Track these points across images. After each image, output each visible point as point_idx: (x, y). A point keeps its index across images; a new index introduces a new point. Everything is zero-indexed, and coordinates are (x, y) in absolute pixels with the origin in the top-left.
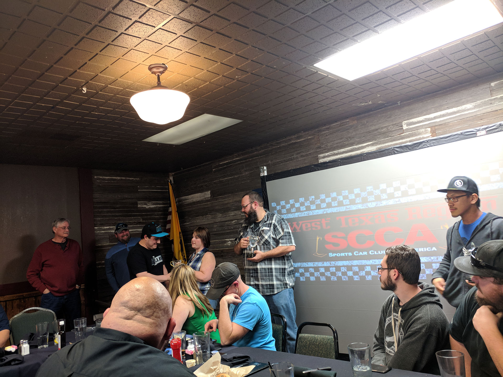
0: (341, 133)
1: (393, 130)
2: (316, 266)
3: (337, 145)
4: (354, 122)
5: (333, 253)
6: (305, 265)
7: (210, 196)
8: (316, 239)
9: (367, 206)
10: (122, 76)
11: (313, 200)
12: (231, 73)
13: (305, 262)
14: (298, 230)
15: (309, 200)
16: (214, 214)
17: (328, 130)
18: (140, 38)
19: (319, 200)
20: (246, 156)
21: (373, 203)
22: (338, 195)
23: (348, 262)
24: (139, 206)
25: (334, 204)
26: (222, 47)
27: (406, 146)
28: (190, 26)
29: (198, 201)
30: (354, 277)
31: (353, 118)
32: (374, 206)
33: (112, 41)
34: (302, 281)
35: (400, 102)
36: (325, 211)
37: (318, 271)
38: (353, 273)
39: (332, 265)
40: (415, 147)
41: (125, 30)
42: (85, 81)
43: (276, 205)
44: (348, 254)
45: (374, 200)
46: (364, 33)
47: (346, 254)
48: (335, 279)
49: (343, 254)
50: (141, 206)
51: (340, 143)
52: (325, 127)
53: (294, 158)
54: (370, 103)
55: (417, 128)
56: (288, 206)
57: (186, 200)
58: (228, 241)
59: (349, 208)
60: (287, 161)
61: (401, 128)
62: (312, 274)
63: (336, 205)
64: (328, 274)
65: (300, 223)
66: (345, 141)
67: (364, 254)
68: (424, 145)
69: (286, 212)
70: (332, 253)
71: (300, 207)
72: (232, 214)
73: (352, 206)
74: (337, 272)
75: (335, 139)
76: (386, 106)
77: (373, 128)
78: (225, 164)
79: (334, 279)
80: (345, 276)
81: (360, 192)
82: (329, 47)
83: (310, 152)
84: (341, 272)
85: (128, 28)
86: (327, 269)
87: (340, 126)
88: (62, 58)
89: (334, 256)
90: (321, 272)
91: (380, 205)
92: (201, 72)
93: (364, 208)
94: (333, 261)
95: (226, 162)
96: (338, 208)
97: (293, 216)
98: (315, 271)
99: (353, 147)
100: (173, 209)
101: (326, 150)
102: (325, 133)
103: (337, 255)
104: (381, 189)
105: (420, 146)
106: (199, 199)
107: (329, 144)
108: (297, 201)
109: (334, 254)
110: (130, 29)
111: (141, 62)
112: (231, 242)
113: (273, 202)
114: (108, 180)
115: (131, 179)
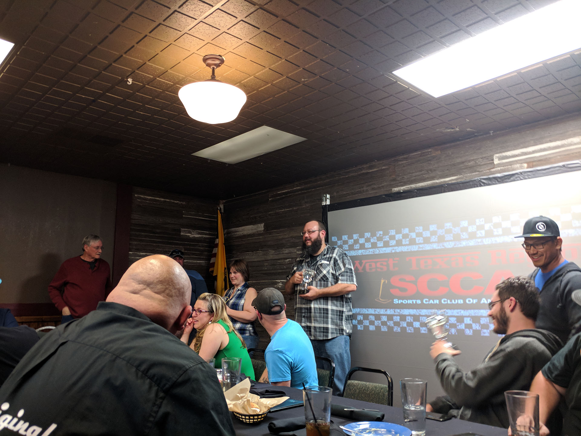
0: (421, 164)
1: (482, 164)
2: (377, 313)
3: (414, 178)
4: (437, 153)
5: (399, 299)
6: (365, 311)
7: (263, 229)
8: (381, 282)
9: (444, 246)
10: (173, 67)
11: (381, 236)
12: (296, 73)
13: (365, 308)
14: (361, 271)
15: (376, 236)
16: (266, 250)
17: (406, 161)
18: (196, 19)
19: (387, 236)
20: (309, 185)
21: (450, 243)
22: (410, 231)
23: (415, 310)
24: (182, 234)
25: (405, 242)
26: (287, 40)
27: (495, 178)
28: (253, 9)
29: (249, 235)
30: (421, 328)
31: (436, 147)
32: (452, 246)
33: (164, 21)
34: (359, 330)
35: (492, 131)
36: (393, 250)
37: (380, 319)
38: (420, 324)
39: (396, 314)
40: (506, 179)
41: (179, 7)
42: (131, 70)
43: (336, 240)
44: (416, 302)
45: (452, 239)
46: (454, 34)
47: (414, 301)
48: (399, 330)
49: (410, 302)
50: (185, 234)
51: (419, 175)
52: (403, 157)
53: (363, 190)
54: (457, 129)
55: (511, 163)
56: (351, 242)
57: (236, 232)
58: (279, 283)
59: (422, 248)
60: (355, 194)
61: (491, 162)
62: (372, 323)
63: (407, 243)
64: (391, 323)
65: (364, 262)
66: (424, 174)
67: (435, 302)
68: (516, 178)
69: (348, 248)
70: (397, 300)
71: (365, 244)
72: (286, 252)
73: (426, 245)
74: (401, 322)
75: (414, 171)
76: (476, 136)
77: (459, 160)
78: (284, 194)
79: (397, 330)
80: (411, 328)
81: (436, 229)
82: (411, 50)
83: (383, 185)
84: (406, 322)
85: (182, 5)
86: (390, 317)
87: (421, 156)
88: (107, 37)
89: (400, 303)
90: (382, 320)
91: (459, 246)
92: (262, 70)
93: (440, 248)
94: (398, 308)
95: (284, 191)
96: (410, 247)
97: (356, 253)
98: (376, 319)
99: (434, 181)
100: (220, 241)
101: (402, 183)
102: (402, 164)
103: (404, 302)
104: (461, 226)
105: (512, 179)
106: (250, 232)
107: (405, 177)
108: (362, 236)
109: (399, 301)
110: (184, 6)
111: (194, 50)
112: (282, 284)
113: (334, 236)
114: (150, 200)
115: (176, 202)
